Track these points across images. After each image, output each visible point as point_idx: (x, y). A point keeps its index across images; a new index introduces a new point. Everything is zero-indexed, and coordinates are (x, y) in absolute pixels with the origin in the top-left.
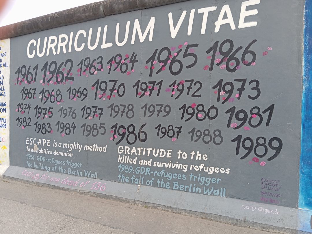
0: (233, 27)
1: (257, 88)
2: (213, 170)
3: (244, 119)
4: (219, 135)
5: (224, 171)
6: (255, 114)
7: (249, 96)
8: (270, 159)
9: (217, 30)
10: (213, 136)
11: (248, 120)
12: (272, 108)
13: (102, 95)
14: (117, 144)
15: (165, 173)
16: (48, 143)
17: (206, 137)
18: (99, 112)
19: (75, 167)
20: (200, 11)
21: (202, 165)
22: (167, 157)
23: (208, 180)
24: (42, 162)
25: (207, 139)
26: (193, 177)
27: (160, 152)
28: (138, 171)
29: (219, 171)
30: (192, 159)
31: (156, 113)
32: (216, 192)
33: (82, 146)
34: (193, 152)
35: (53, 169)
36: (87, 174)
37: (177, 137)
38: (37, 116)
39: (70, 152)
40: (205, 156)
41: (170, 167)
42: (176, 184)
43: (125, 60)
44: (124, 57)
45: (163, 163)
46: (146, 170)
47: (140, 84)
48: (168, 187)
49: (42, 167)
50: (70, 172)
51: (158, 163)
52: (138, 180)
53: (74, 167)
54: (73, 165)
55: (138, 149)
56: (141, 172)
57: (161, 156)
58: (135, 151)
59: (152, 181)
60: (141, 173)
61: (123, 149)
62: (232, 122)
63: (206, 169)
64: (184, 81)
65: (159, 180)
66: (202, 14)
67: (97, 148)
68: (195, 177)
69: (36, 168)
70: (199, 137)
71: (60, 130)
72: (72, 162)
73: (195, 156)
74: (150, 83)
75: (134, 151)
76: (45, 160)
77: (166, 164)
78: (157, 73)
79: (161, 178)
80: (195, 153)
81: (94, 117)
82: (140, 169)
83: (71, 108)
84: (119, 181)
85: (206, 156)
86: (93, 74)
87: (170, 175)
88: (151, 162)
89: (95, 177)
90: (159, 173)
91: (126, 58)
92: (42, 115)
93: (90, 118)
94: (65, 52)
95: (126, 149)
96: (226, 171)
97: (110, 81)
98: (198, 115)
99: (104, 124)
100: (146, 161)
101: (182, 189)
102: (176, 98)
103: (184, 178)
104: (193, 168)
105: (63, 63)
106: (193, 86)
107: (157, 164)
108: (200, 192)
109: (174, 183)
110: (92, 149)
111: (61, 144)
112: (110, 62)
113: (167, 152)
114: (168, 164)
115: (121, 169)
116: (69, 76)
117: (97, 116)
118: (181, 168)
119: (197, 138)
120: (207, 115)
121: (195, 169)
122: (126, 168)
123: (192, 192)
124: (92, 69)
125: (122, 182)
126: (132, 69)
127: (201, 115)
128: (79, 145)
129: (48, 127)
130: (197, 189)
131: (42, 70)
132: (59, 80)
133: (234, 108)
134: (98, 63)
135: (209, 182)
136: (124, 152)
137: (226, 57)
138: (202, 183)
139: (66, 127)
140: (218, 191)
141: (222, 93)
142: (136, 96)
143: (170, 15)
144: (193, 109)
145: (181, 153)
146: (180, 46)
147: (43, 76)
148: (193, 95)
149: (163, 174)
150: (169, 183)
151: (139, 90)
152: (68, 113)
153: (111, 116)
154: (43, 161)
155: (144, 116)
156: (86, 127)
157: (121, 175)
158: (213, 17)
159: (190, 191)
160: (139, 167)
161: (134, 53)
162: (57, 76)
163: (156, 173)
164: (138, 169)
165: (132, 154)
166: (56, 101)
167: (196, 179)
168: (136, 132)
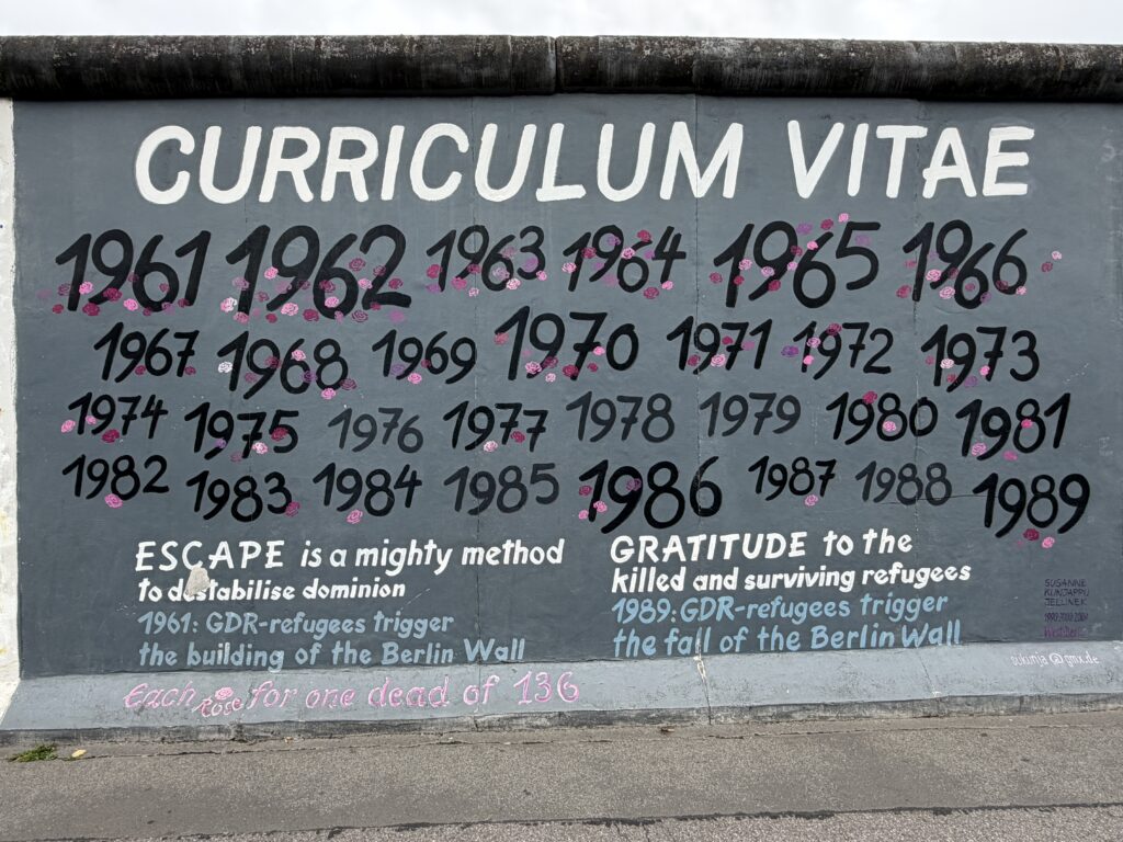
0: (971, 191)
1: (1030, 352)
2: (926, 577)
3: (1003, 433)
4: (942, 479)
5: (956, 574)
6: (1028, 418)
7: (1013, 372)
8: (1063, 530)
9: (929, 191)
10: (926, 482)
11: (1011, 435)
12: (1064, 402)
13: (541, 364)
14: (606, 530)
15: (784, 605)
16: (271, 554)
17: (905, 485)
18: (526, 423)
19: (419, 633)
20: (883, 132)
21: (897, 565)
22: (791, 555)
23: (914, 606)
24: (237, 639)
25: (910, 490)
26: (870, 605)
27: (765, 542)
28: (690, 611)
29: (942, 576)
30: (867, 551)
31: (751, 421)
32: (936, 636)
33: (450, 551)
34: (871, 531)
35: (301, 656)
36: (479, 653)
37: (822, 494)
38: (205, 448)
39: (391, 582)
40: (904, 540)
41: (800, 585)
42: (819, 631)
43: (636, 247)
44: (631, 238)
45: (776, 577)
46: (718, 604)
47: (694, 329)
48: (793, 645)
49: (237, 658)
50: (390, 657)
51: (760, 577)
52: (689, 640)
53: (415, 635)
54: (405, 627)
55: (690, 540)
56: (702, 612)
57: (770, 555)
58: (679, 549)
59: (739, 638)
60: (703, 618)
61: (630, 547)
62: (973, 440)
63: (908, 577)
64: (841, 325)
65: (763, 628)
66: (890, 141)
67: (521, 554)
68: (876, 603)
69: (199, 668)
70: (888, 487)
71: (339, 498)
72: (402, 618)
73: (876, 542)
74: (727, 326)
75: (674, 546)
76: (256, 625)
77: (787, 576)
78: (753, 297)
79: (769, 624)
80: (875, 535)
81: (505, 441)
82: (698, 606)
83: (397, 412)
84: (617, 655)
85: (908, 539)
86: (502, 286)
87: (801, 609)
88: (734, 578)
89: (513, 658)
90: (765, 608)
91: (639, 240)
92: (237, 442)
93: (488, 445)
94: (361, 193)
95: (643, 545)
96: (960, 574)
97: (574, 316)
98: (884, 426)
99: (552, 466)
100: (719, 577)
101: (838, 643)
102: (817, 376)
103: (844, 612)
104: (871, 578)
105: (351, 239)
106: (867, 340)
107: (755, 581)
108: (891, 643)
109: (815, 630)
110: (500, 557)
111: (343, 553)
112: (578, 249)
113: (789, 541)
114: (795, 575)
115: (626, 615)
116: (385, 289)
117: (520, 438)
118: (836, 583)
119: (882, 490)
120: (909, 423)
121: (878, 580)
122: (644, 609)
123: (868, 647)
124: (498, 272)
125: (632, 657)
126: (665, 278)
127: (891, 426)
128: (434, 552)
129: (272, 491)
130: (884, 635)
131: (233, 258)
132: (332, 301)
133: (978, 403)
134: (524, 250)
135: (917, 610)
136: (636, 555)
137: (954, 266)
138: (895, 616)
139: (369, 484)
140: (940, 630)
141: (947, 363)
142: (682, 366)
143: (794, 129)
144: (869, 408)
145: (836, 537)
146: (827, 224)
147: (240, 283)
148: (869, 368)
149: (779, 608)
150: (797, 634)
151: (693, 349)
152: (381, 431)
153: (581, 436)
154: (245, 632)
155: (711, 432)
156: (469, 481)
157: (627, 634)
158: (919, 154)
159: (863, 643)
160: (695, 600)
161: (670, 230)
162: (321, 285)
163: (755, 611)
164: (692, 606)
165: (665, 559)
166: (313, 384)
167: (881, 608)
168: (684, 485)
